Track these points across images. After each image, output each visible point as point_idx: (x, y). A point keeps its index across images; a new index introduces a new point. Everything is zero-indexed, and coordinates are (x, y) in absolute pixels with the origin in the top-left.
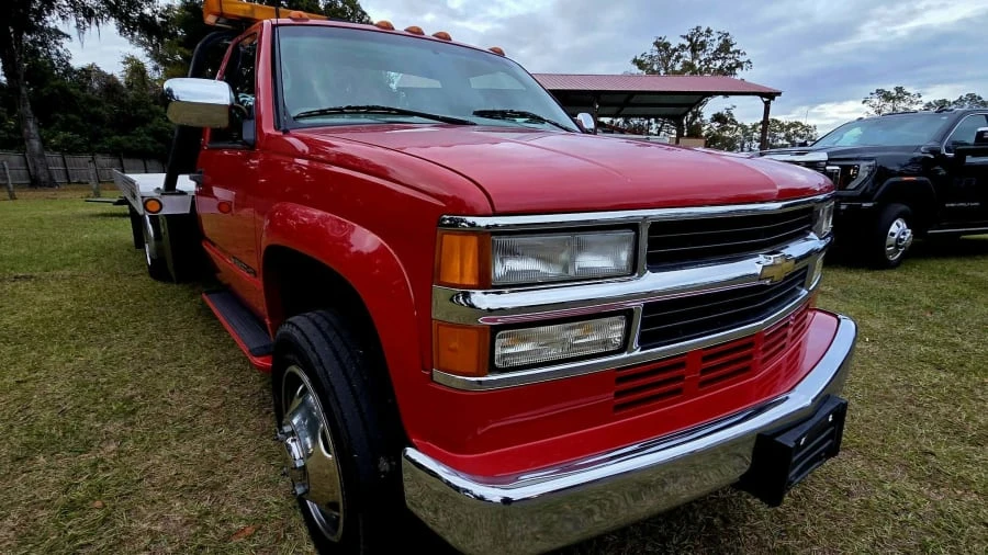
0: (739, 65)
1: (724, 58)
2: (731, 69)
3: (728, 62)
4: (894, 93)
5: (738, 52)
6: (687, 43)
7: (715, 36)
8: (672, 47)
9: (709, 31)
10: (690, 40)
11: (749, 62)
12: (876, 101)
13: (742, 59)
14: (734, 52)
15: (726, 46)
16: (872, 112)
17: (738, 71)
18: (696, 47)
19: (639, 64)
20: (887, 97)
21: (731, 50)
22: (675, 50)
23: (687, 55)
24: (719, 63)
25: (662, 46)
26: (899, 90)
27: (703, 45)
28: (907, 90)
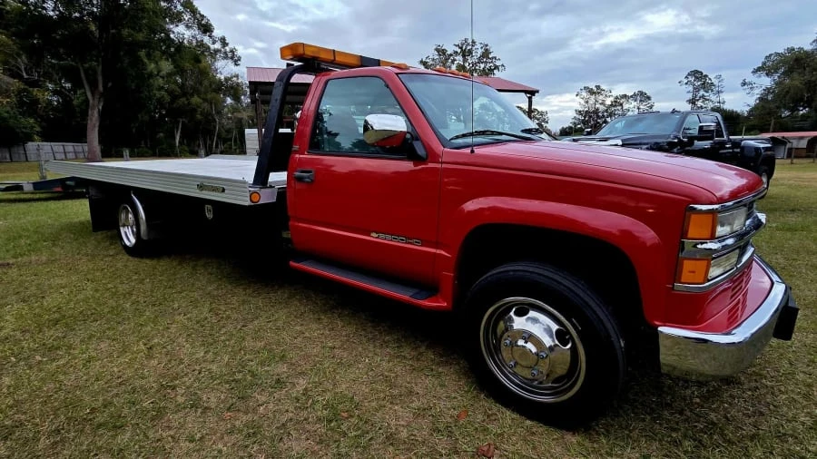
0: (496, 67)
1: (486, 62)
2: (491, 70)
3: (488, 65)
4: (595, 89)
5: (495, 58)
6: (459, 51)
7: (478, 46)
8: (449, 53)
9: (473, 42)
10: (461, 48)
11: (503, 65)
12: (584, 94)
13: (498, 63)
14: (492, 58)
15: (486, 54)
16: (583, 102)
17: (495, 71)
18: (466, 53)
19: (424, 63)
20: (591, 92)
21: (490, 56)
22: (451, 55)
23: (459, 59)
24: (482, 66)
25: (441, 51)
26: (598, 87)
27: (470, 52)
28: (603, 87)
